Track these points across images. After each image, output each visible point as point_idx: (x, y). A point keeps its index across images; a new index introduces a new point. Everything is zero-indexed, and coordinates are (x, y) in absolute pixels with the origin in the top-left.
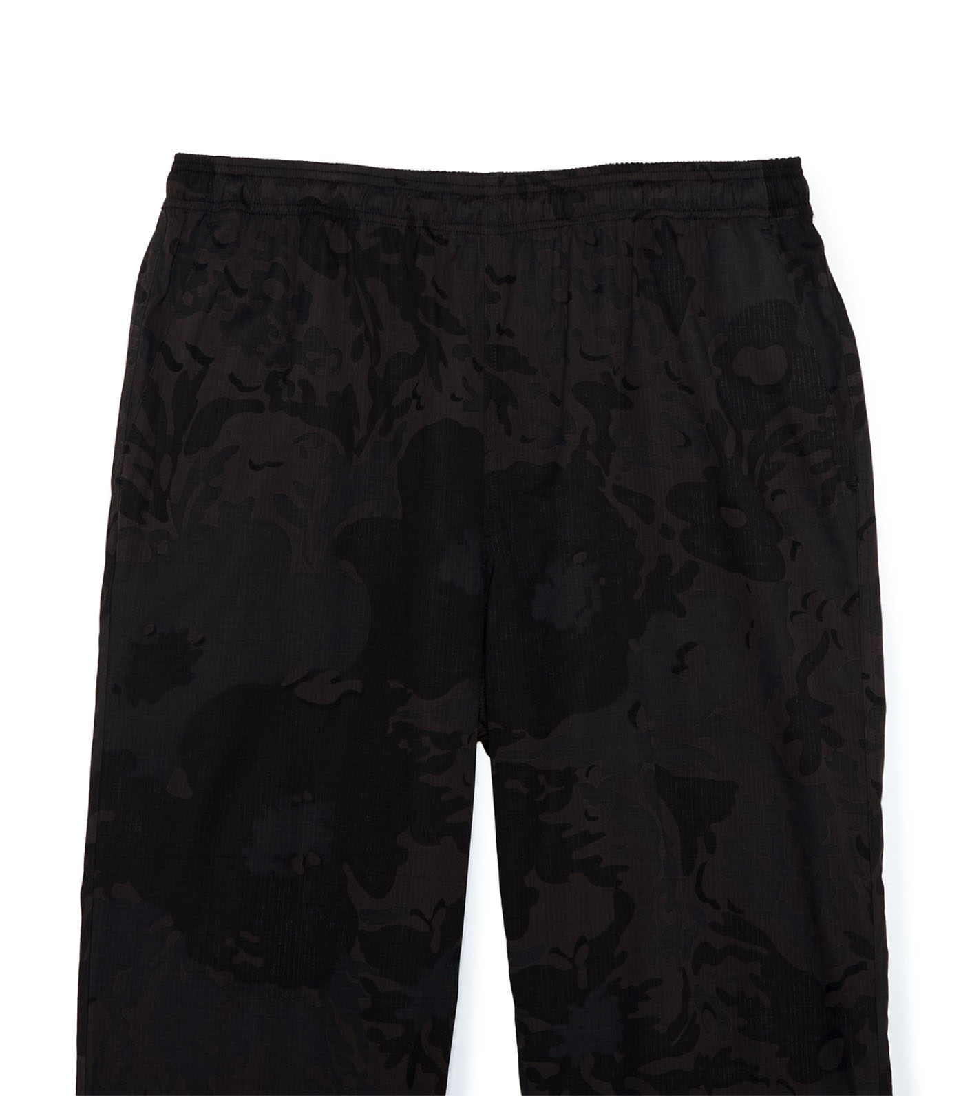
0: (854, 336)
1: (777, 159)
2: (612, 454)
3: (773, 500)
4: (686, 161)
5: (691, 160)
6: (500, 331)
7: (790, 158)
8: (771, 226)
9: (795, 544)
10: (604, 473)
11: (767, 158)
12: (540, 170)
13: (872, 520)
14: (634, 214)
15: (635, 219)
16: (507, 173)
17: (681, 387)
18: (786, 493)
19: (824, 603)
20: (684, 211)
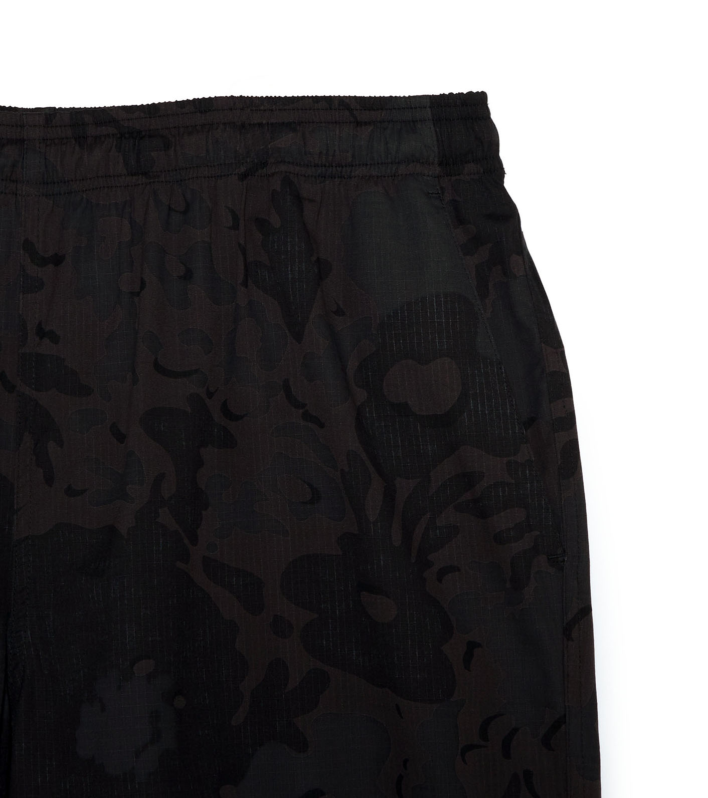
0: (563, 347)
1: (451, 94)
2: (204, 512)
3: (440, 581)
4: (319, 95)
5: (327, 94)
6: (41, 333)
7: (470, 93)
8: (442, 188)
9: (472, 646)
10: (186, 541)
11: (437, 93)
12: (109, 104)
13: (586, 611)
14: (243, 169)
15: (244, 177)
16: (60, 109)
17: (307, 416)
18: (459, 570)
19: (516, 730)
20: (316, 166)
